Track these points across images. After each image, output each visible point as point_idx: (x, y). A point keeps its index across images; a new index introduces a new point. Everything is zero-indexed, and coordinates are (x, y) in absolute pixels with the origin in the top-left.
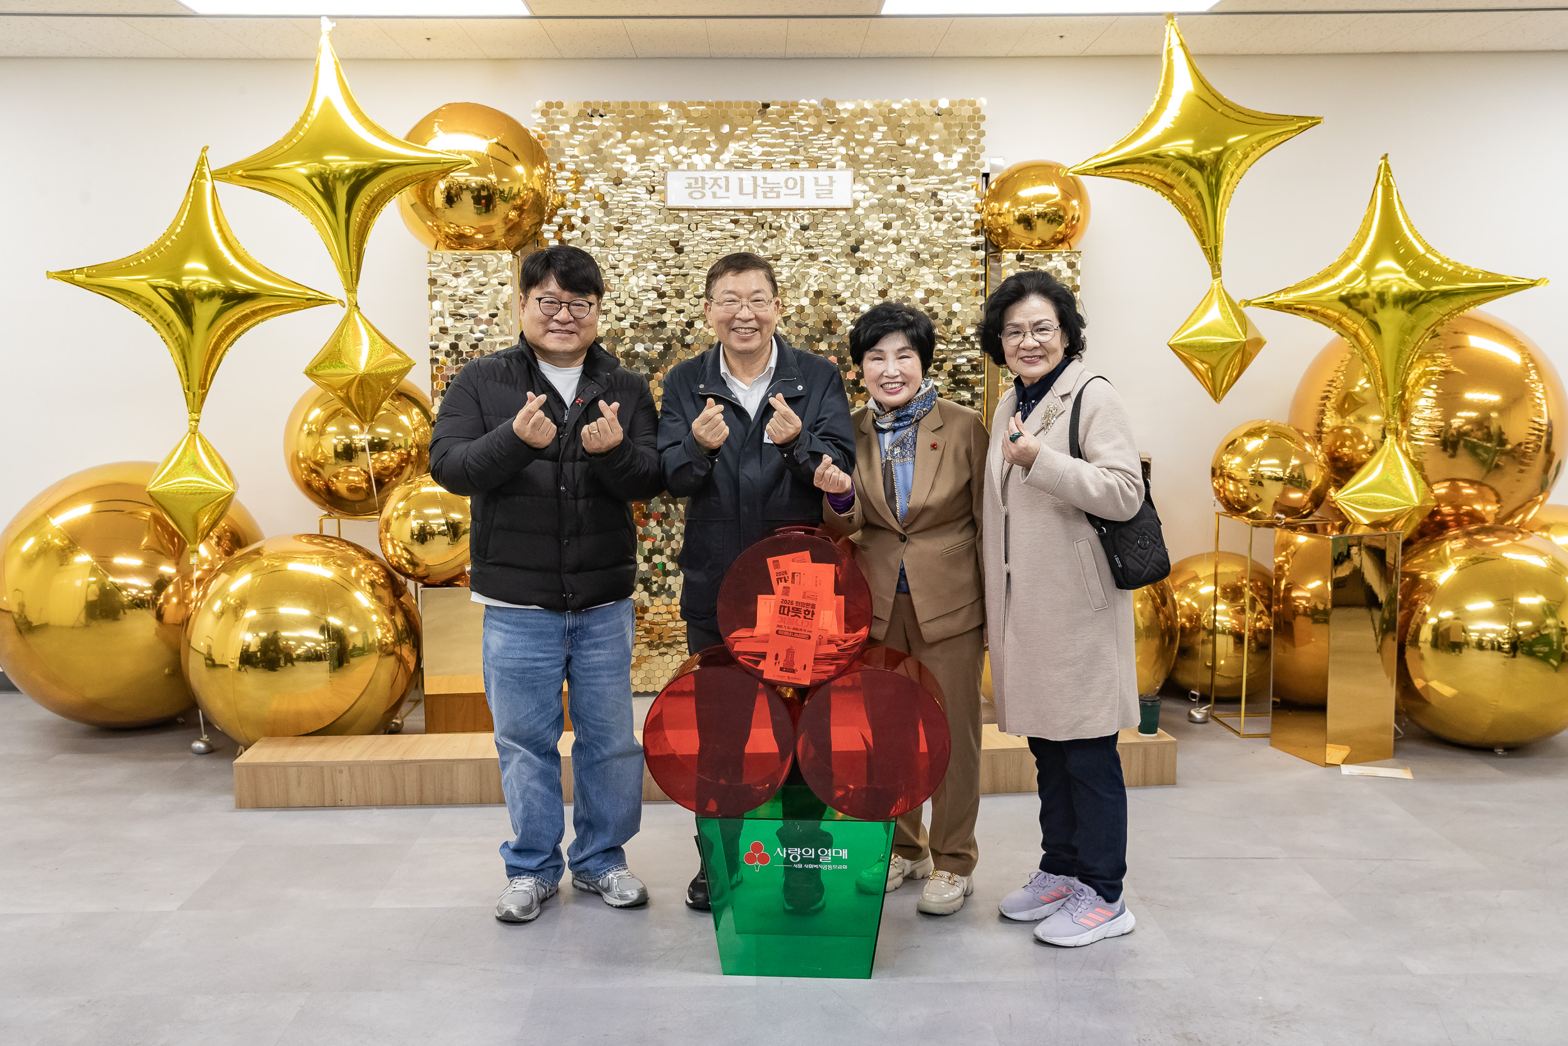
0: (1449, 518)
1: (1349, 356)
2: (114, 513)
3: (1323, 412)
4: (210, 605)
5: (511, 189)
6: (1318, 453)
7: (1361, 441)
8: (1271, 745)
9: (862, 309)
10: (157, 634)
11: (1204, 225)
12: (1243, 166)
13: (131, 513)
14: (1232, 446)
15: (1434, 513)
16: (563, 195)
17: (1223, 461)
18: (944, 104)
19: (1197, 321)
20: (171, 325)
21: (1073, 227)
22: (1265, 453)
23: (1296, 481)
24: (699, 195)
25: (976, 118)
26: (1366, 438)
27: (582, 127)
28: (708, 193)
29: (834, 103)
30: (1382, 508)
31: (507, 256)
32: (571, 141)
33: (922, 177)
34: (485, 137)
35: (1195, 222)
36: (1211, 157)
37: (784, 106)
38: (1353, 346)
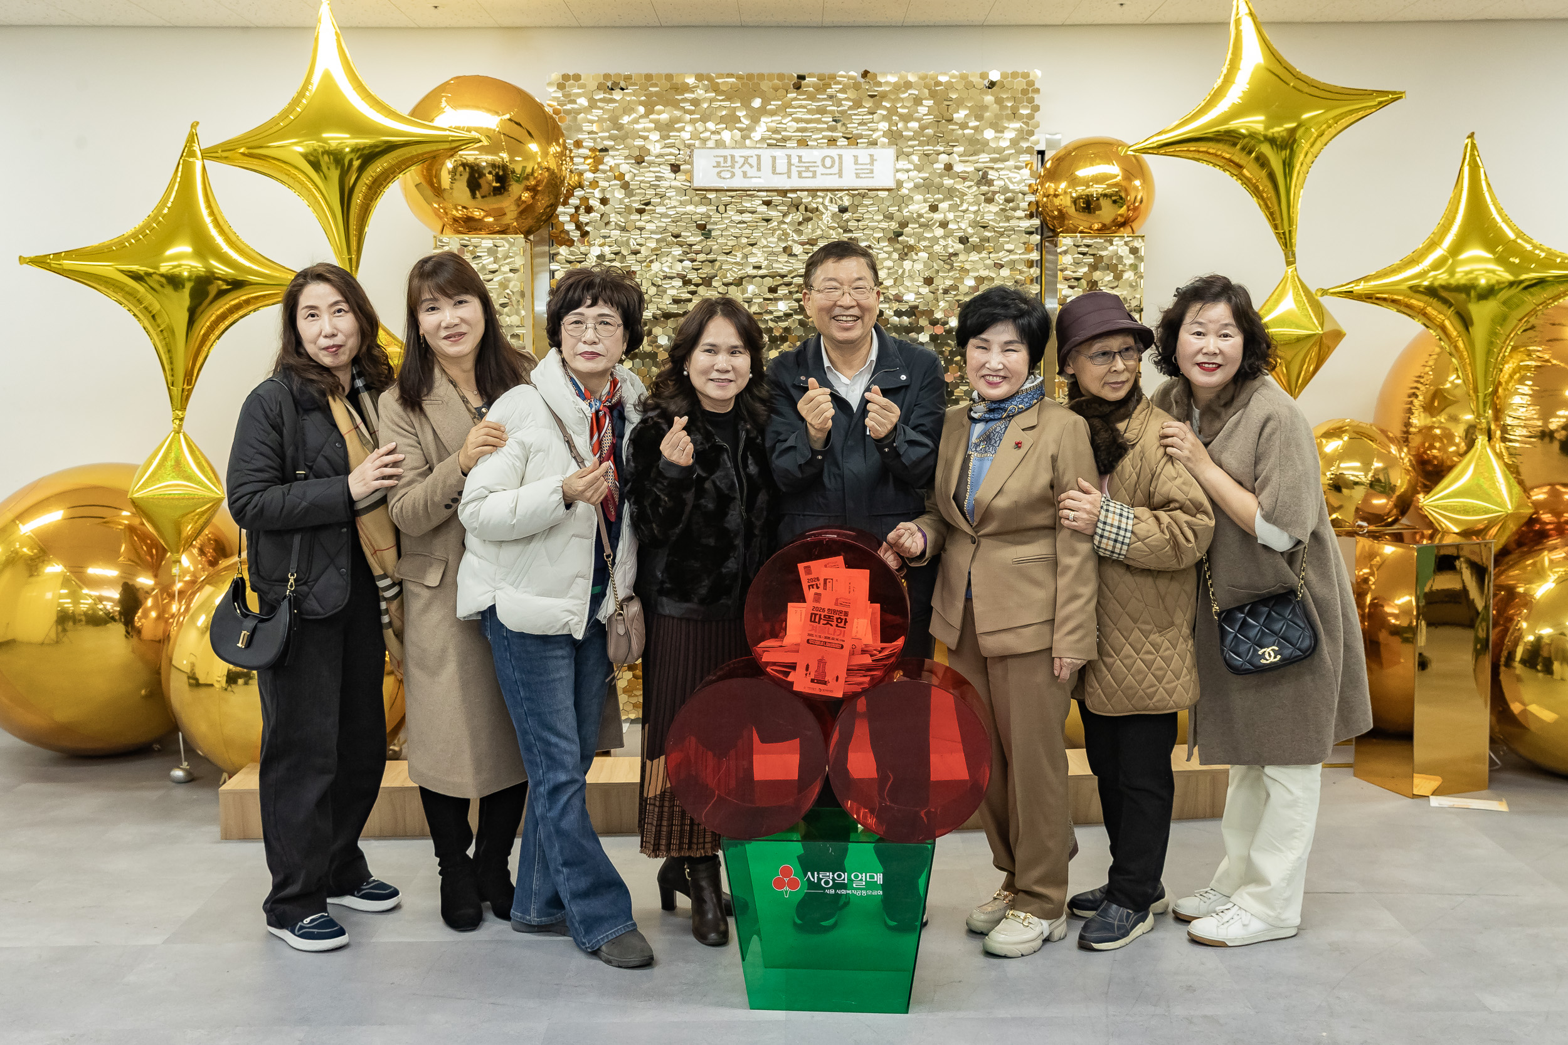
0: (1549, 527)
1: (1437, 350)
2: (90, 520)
3: (1410, 411)
4: (193, 619)
5: (524, 168)
6: (1403, 455)
7: (1452, 442)
8: (1355, 776)
9: (905, 298)
11: (1276, 208)
12: (1318, 144)
15: (1531, 521)
16: (581, 174)
18: (995, 76)
19: (1269, 311)
21: (1135, 209)
22: (1345, 455)
23: (1378, 485)
24: (728, 175)
25: (1029, 92)
26: (1457, 440)
28: (738, 172)
29: (875, 76)
30: (1473, 515)
31: (519, 241)
32: (589, 117)
33: (971, 155)
34: (497, 113)
35: (1266, 205)
36: (1285, 134)
37: (821, 78)
38: (1440, 339)
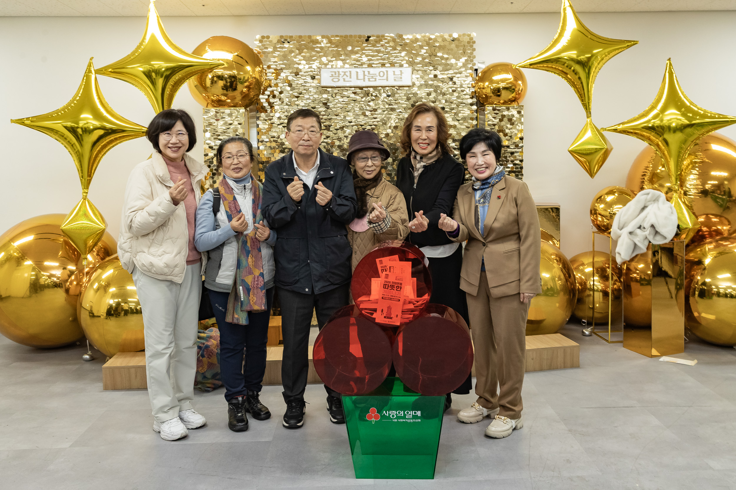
0: (706, 233)
2: (45, 240)
3: (643, 182)
4: (92, 285)
5: (244, 77)
8: (624, 347)
10: (66, 300)
11: (583, 92)
12: (601, 64)
13: (53, 240)
14: (600, 199)
15: (700, 230)
16: (270, 80)
17: (596, 206)
18: (455, 35)
19: (581, 138)
20: (74, 145)
21: (519, 94)
24: (337, 80)
25: (471, 42)
27: (280, 48)
28: (341, 79)
29: (402, 36)
31: (242, 110)
32: (274, 54)
33: (445, 71)
34: (231, 52)
35: (578, 91)
36: (586, 59)
37: (378, 37)
38: (657, 150)
